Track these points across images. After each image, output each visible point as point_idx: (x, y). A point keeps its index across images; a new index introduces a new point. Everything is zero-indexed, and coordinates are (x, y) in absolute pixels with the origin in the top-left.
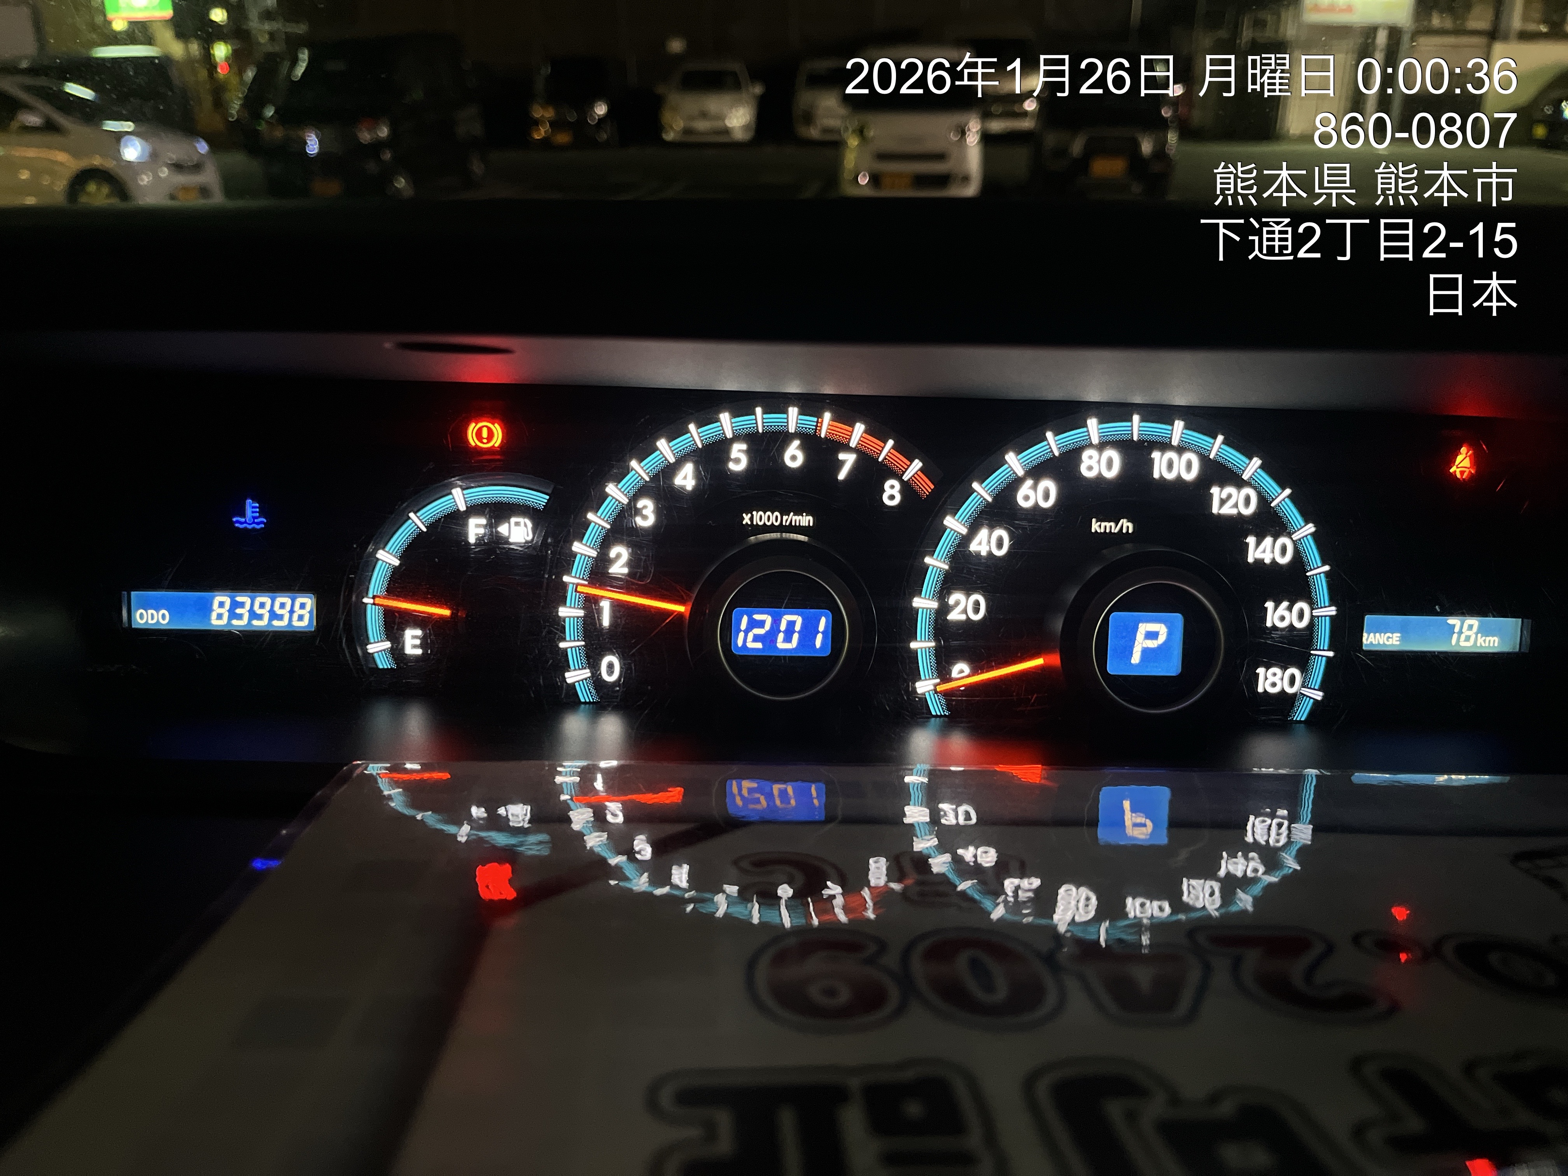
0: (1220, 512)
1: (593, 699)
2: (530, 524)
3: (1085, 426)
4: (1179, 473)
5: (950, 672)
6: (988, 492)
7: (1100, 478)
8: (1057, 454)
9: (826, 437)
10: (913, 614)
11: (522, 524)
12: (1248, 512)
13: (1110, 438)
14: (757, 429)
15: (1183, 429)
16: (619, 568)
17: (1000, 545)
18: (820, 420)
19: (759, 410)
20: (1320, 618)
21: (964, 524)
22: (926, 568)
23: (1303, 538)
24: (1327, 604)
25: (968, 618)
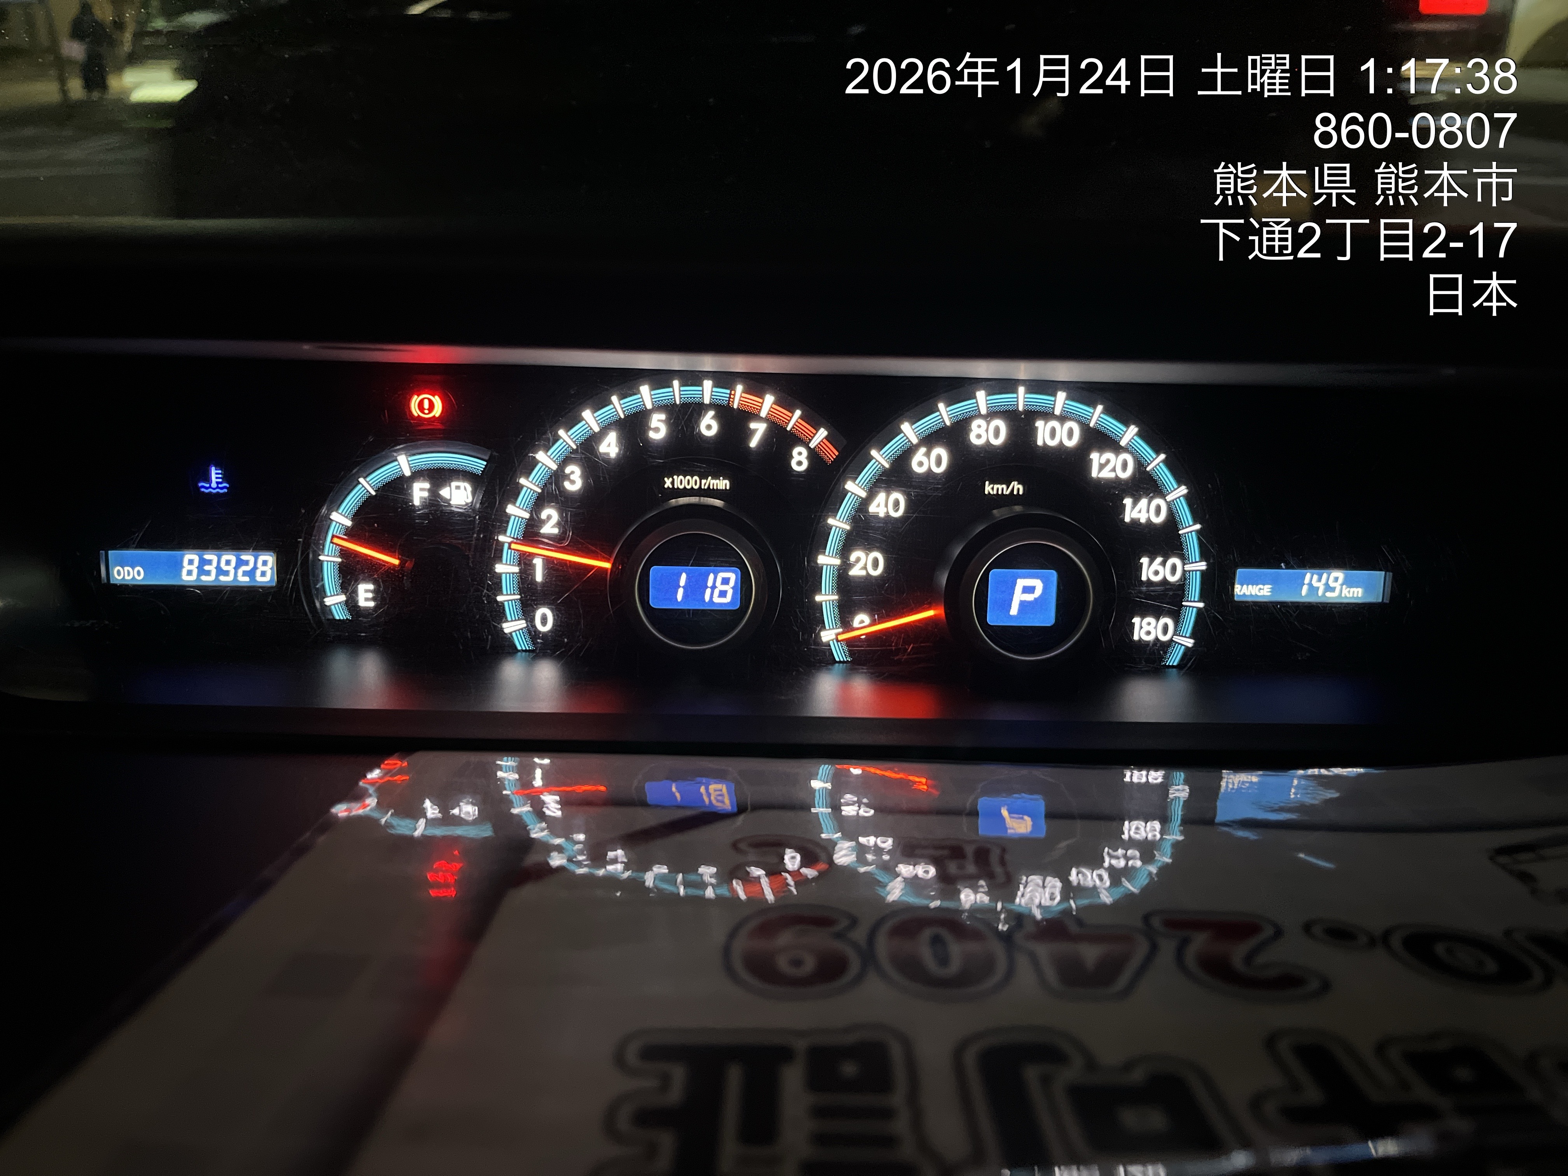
0: (1099, 476)
1: (529, 647)
2: (469, 488)
3: (975, 397)
4: (1061, 441)
5: (851, 622)
7: (988, 446)
8: (948, 423)
9: (738, 408)
10: (818, 570)
11: (462, 488)
12: (1125, 475)
13: (997, 409)
14: (675, 401)
15: (1065, 400)
16: (550, 529)
17: (896, 507)
18: (733, 392)
19: (676, 383)
20: (1191, 572)
21: (864, 488)
22: (829, 528)
23: (1176, 499)
24: (1197, 560)
25: (867, 573)
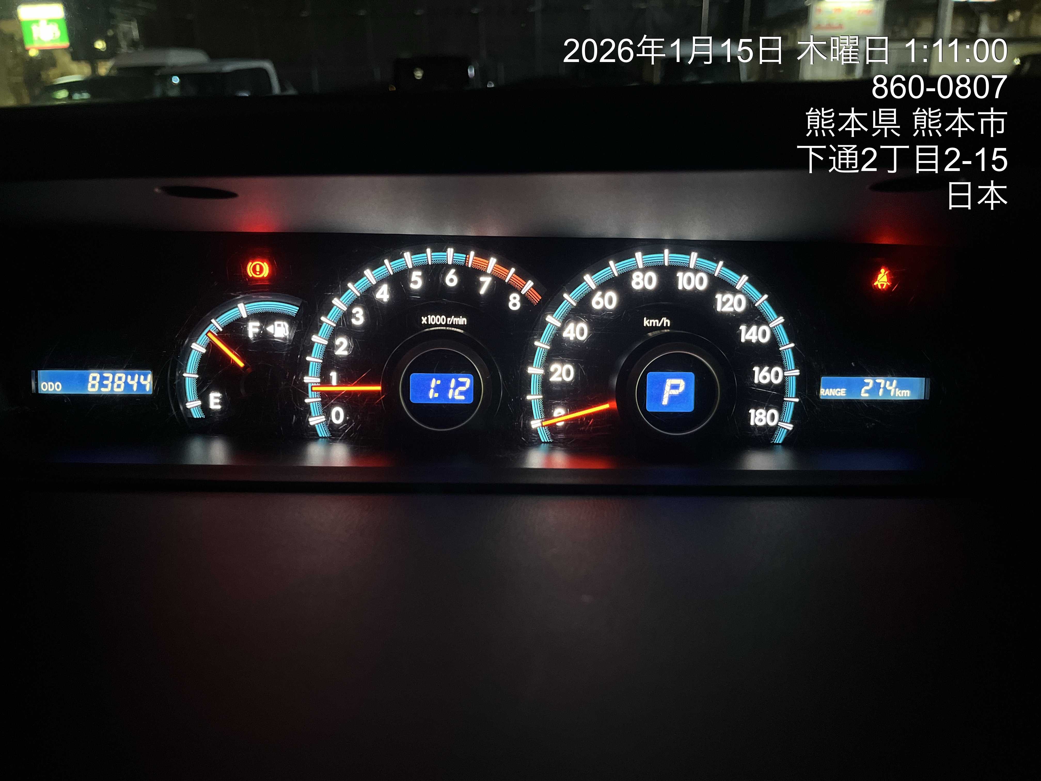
0: (722, 310)
1: (327, 435)
2: (287, 326)
3: (634, 257)
4: (695, 286)
5: (552, 414)
6: (574, 300)
7: (644, 289)
8: (616, 275)
9: (471, 267)
10: (528, 378)
11: (282, 325)
12: (740, 309)
13: (650, 265)
14: (428, 262)
15: (697, 258)
16: (342, 351)
17: (582, 334)
18: (468, 256)
19: (428, 250)
20: (789, 377)
21: (559, 320)
22: (535, 348)
23: (776, 326)
24: (793, 369)
25: (563, 379)
